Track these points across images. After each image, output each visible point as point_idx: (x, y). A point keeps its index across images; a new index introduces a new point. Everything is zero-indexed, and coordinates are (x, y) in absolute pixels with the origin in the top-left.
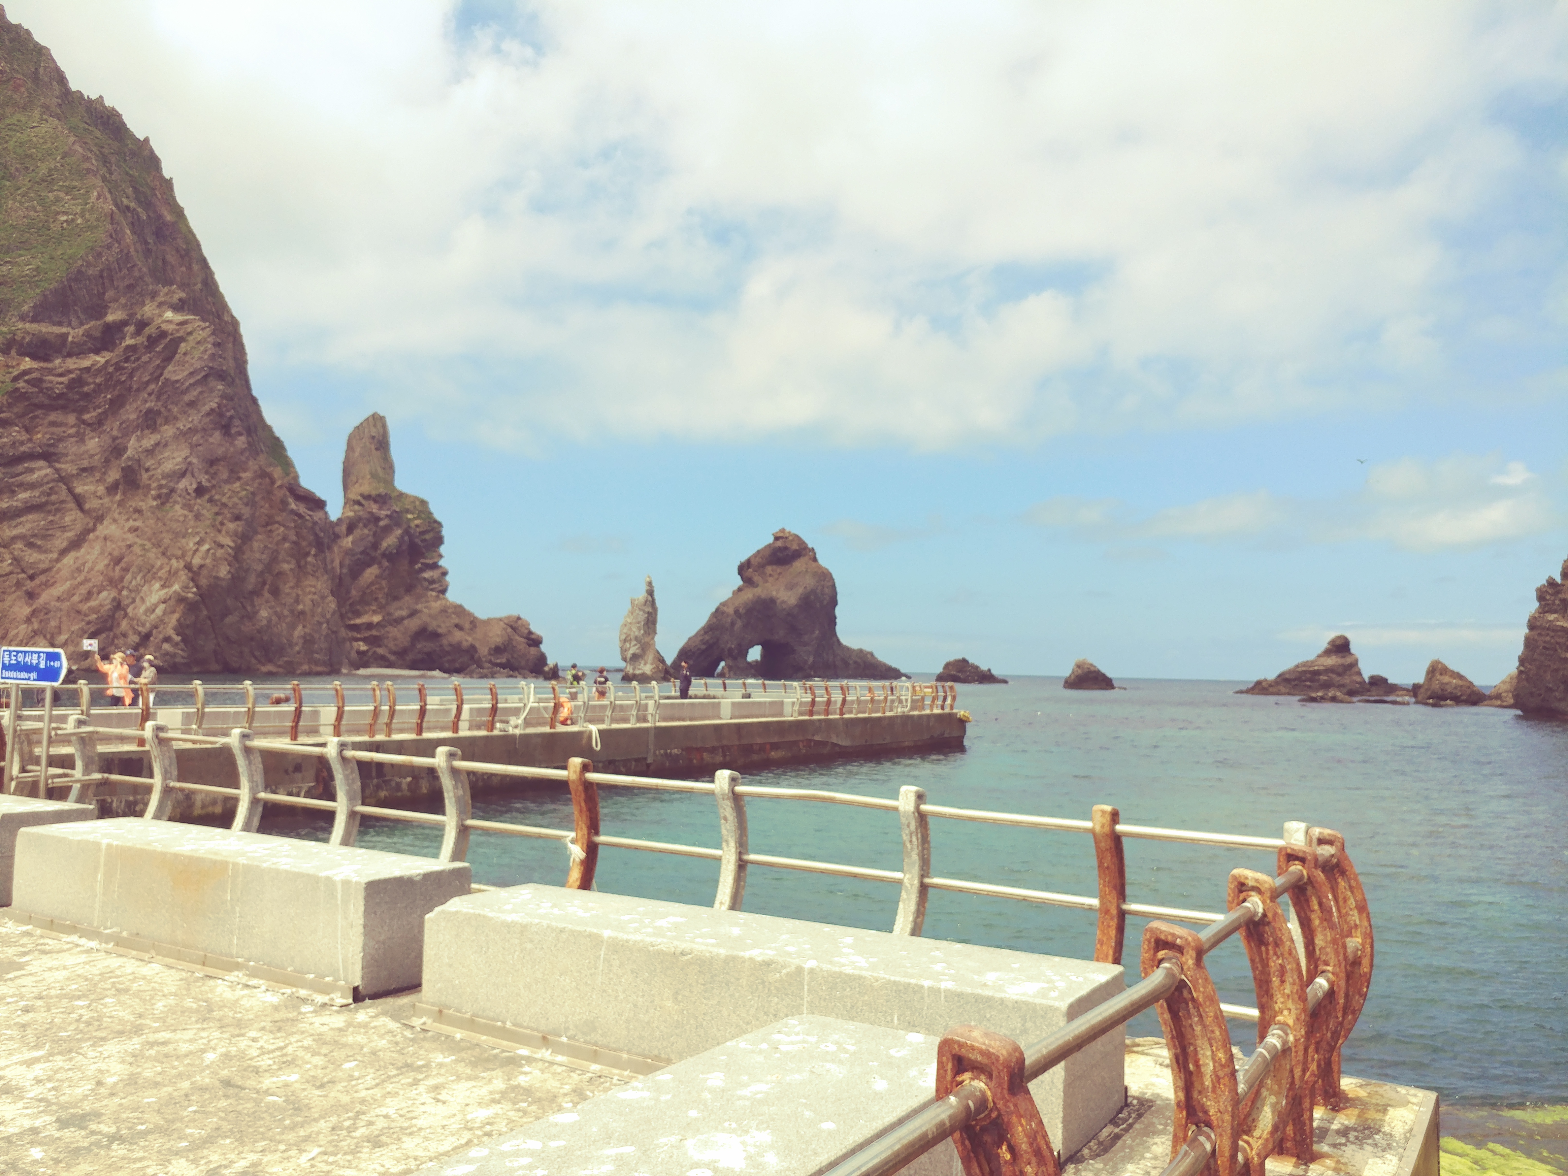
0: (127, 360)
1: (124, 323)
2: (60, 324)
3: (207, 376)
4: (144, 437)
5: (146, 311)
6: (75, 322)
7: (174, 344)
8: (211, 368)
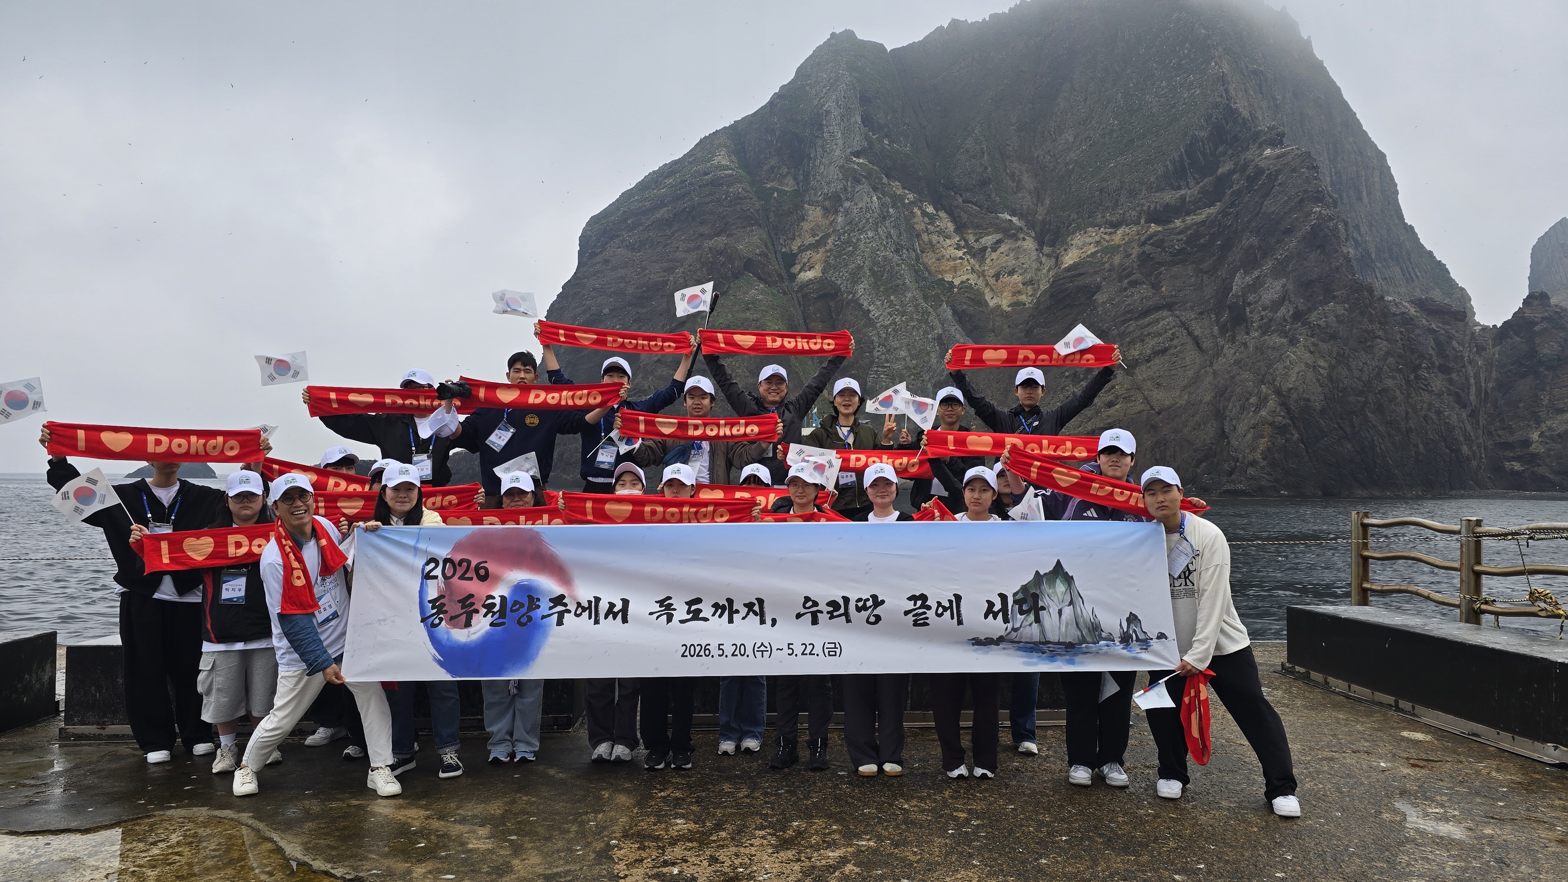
0: (1232, 204)
1: (1231, 172)
2: (1179, 188)
3: (1301, 201)
4: (1246, 273)
5: (1249, 155)
6: (1192, 183)
7: (1273, 177)
8: (1305, 191)
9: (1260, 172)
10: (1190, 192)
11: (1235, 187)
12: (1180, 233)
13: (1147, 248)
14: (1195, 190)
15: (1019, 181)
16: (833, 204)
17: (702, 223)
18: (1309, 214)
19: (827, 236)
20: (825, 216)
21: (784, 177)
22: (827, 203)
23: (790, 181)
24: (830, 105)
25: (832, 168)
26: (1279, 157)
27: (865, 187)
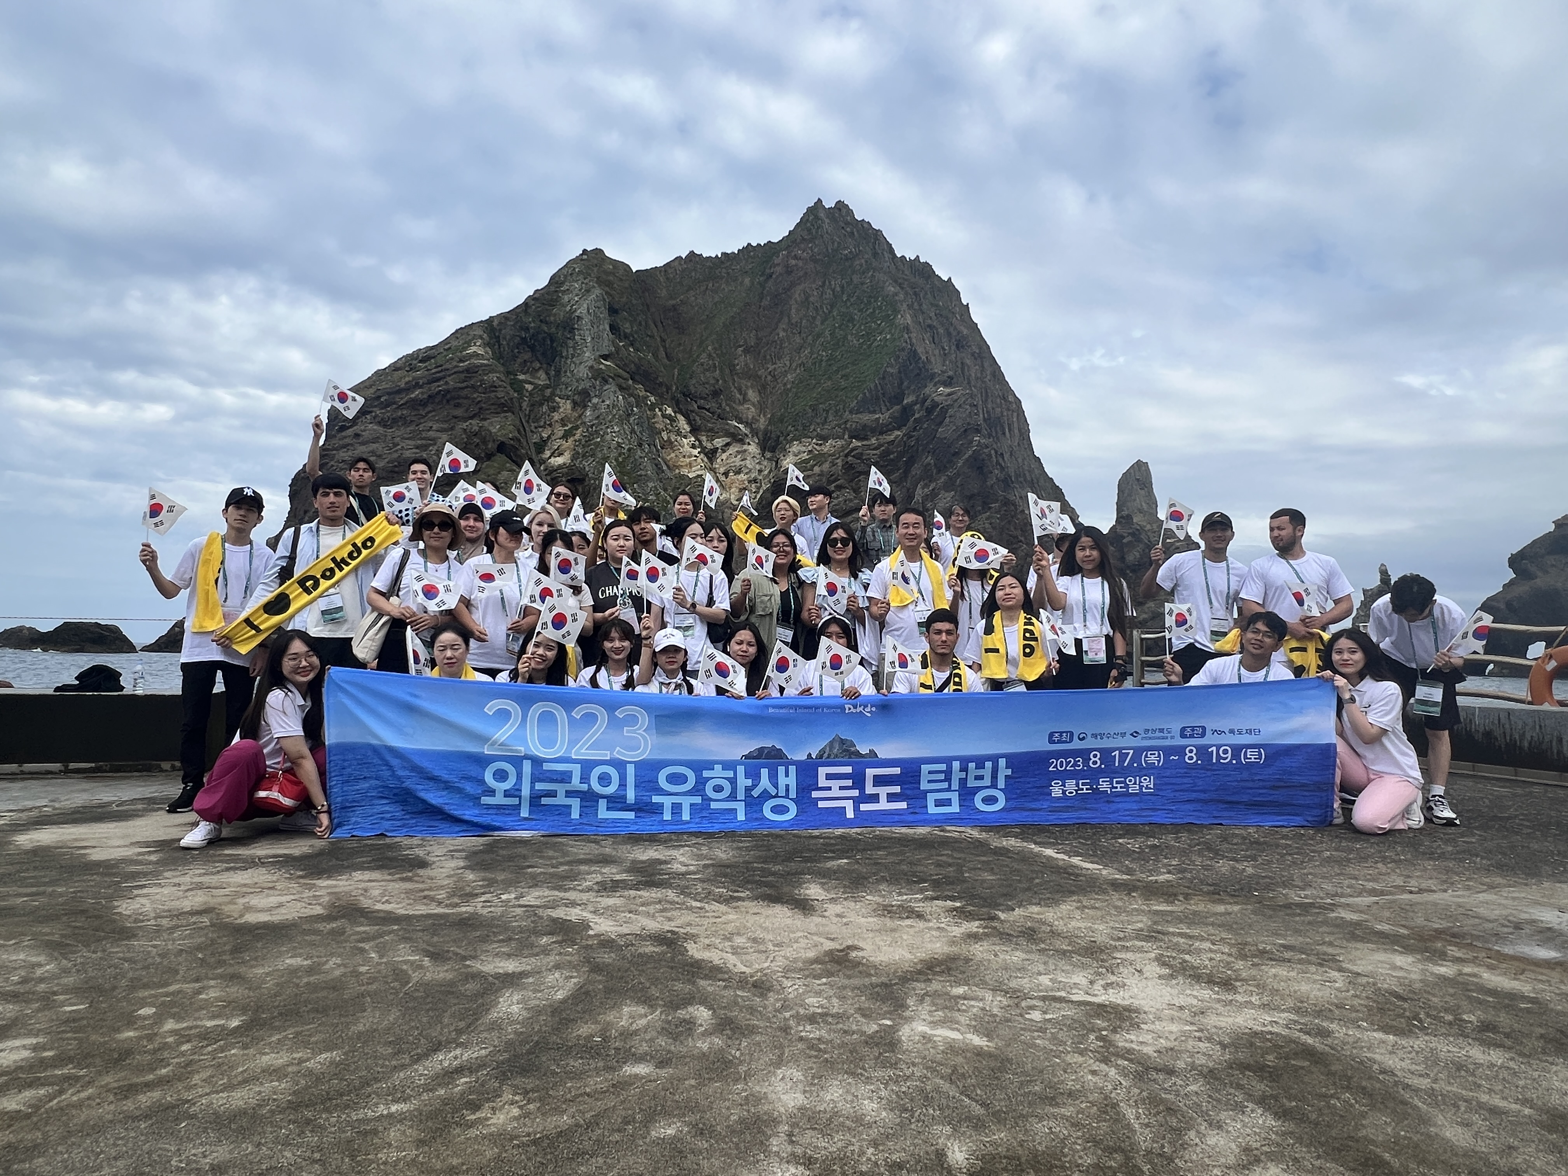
0: (915, 429)
1: (914, 403)
2: (874, 412)
3: (966, 431)
4: (926, 486)
5: (927, 391)
6: (884, 409)
7: (944, 411)
8: (969, 424)
9: (935, 405)
10: (884, 417)
11: (917, 416)
12: (875, 449)
13: (850, 458)
14: (887, 415)
15: (745, 395)
16: (582, 400)
17: (457, 406)
18: (972, 442)
19: (576, 428)
20: (573, 409)
21: (537, 370)
22: (576, 397)
23: (542, 374)
24: (582, 311)
25: (582, 366)
26: (949, 394)
27: (611, 387)
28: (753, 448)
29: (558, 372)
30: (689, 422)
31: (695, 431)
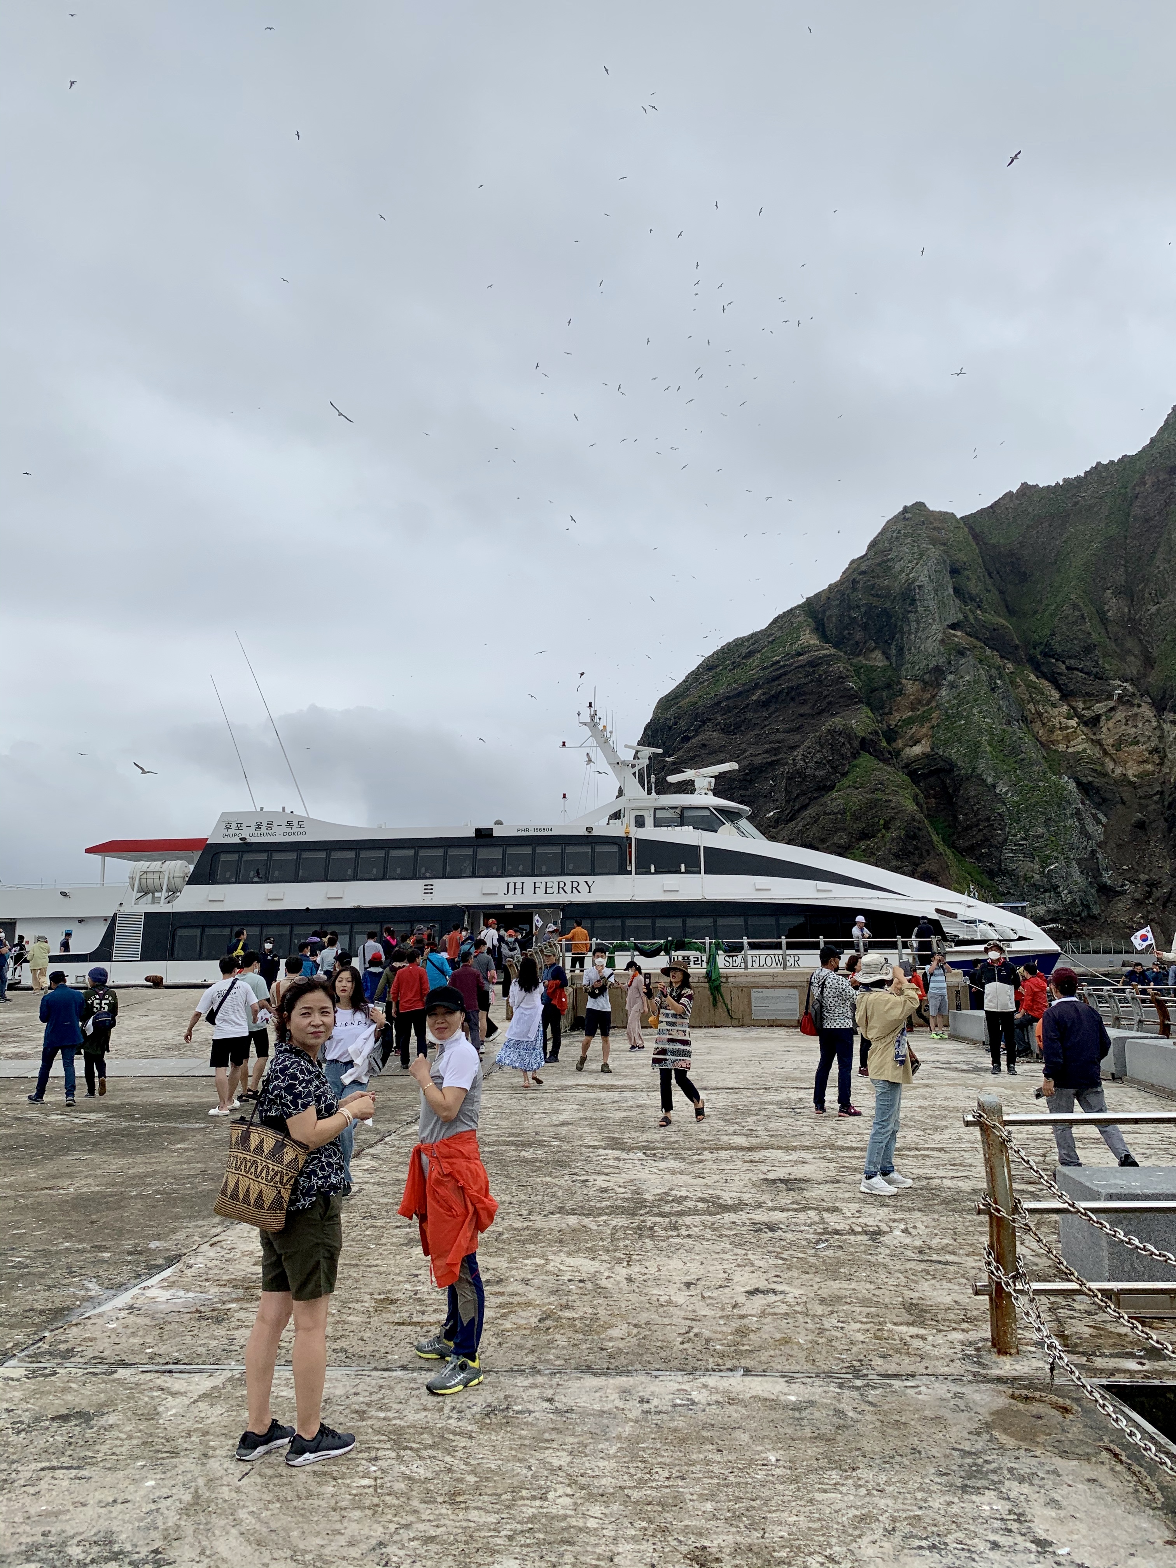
16: (934, 678)
17: (803, 703)
19: (930, 710)
20: (925, 690)
21: (873, 651)
22: (927, 677)
23: (878, 654)
25: (930, 642)
27: (969, 660)
28: (1147, 711)
29: (901, 650)
30: (1058, 688)
31: (1065, 696)
